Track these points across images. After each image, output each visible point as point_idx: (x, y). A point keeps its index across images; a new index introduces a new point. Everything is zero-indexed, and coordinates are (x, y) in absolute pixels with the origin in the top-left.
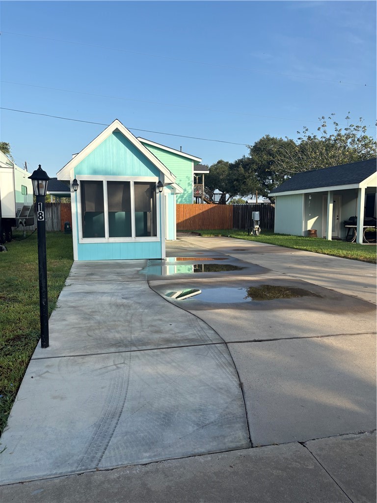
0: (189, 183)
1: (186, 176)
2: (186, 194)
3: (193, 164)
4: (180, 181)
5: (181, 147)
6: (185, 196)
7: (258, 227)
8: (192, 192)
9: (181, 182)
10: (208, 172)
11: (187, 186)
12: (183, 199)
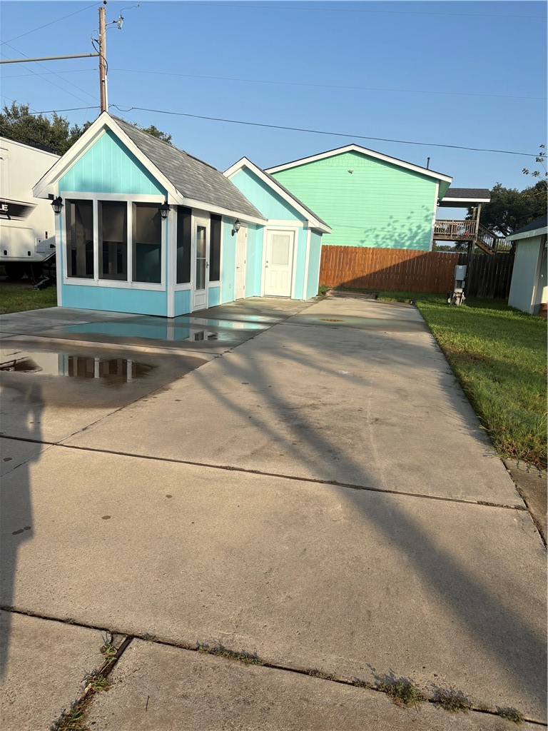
0: (427, 216)
1: (423, 204)
2: (421, 234)
3: (437, 185)
4: (412, 212)
5: (429, 159)
6: (418, 238)
7: (461, 291)
8: (430, 230)
9: (413, 214)
10: (488, 200)
11: (423, 221)
12: (415, 241)
